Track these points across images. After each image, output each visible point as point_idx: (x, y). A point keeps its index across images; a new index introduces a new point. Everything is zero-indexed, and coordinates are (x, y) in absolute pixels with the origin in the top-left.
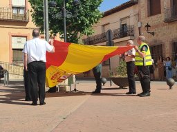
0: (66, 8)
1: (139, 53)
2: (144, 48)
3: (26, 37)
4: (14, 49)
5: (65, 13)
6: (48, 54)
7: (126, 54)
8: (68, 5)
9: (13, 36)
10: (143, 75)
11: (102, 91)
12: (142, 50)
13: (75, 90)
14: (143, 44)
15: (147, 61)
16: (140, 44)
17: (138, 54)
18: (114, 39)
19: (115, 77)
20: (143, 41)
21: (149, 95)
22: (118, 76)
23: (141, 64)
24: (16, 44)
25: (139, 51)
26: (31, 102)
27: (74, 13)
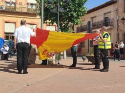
0: (60, 5)
1: (102, 39)
2: (106, 36)
3: (15, 23)
4: (5, 33)
5: (59, 8)
7: (94, 39)
8: (61, 3)
9: (6, 22)
10: (104, 56)
12: (104, 37)
13: (59, 64)
14: (105, 33)
15: (108, 45)
16: (103, 33)
20: (106, 31)
21: (108, 71)
23: (103, 47)
24: (9, 28)
25: (102, 38)
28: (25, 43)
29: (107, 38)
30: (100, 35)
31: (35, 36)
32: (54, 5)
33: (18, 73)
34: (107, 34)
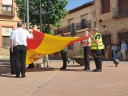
0: (42, 7)
2: (98, 37)
4: (3, 36)
5: (41, 10)
6: (28, 40)
8: (43, 5)
9: (3, 27)
10: (96, 56)
11: (67, 68)
12: (96, 38)
13: (48, 66)
14: (97, 34)
15: (100, 46)
16: (95, 34)
17: (93, 41)
18: (77, 30)
19: (77, 57)
21: (101, 71)
22: (79, 57)
23: (96, 48)
24: (5, 32)
25: (94, 39)
26: (15, 75)
27: (47, 11)
28: (23, 46)
29: (99, 39)
30: (92, 36)
31: (33, 38)
32: (36, 7)
33: (16, 77)
34: (99, 35)
